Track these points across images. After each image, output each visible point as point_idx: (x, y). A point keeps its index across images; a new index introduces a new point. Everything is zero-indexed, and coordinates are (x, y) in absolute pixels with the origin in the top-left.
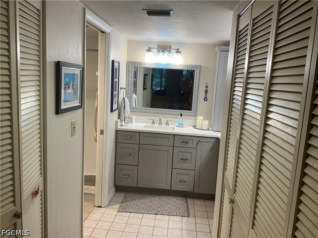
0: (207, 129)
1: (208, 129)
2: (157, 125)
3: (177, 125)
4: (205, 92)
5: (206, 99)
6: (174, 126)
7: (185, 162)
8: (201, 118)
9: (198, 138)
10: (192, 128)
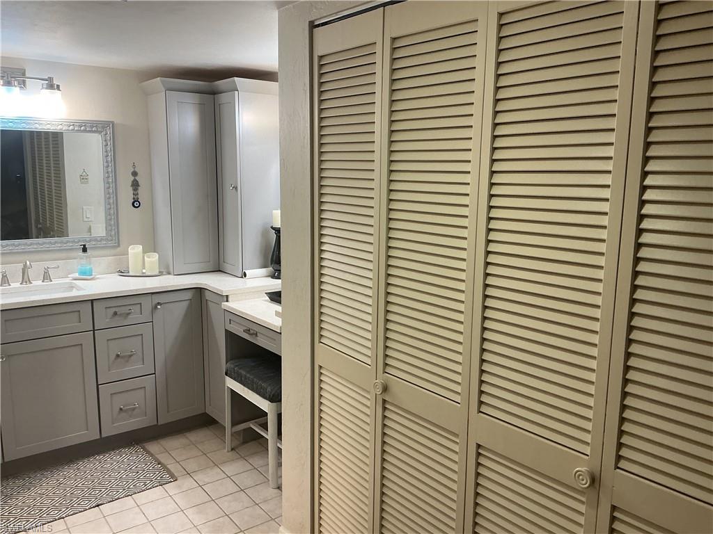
0: (156, 272)
1: (161, 274)
2: (18, 285)
3: (77, 275)
4: (132, 186)
5: (136, 203)
6: (67, 280)
7: (127, 361)
8: (139, 248)
9: (154, 296)
10: (116, 277)
